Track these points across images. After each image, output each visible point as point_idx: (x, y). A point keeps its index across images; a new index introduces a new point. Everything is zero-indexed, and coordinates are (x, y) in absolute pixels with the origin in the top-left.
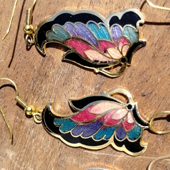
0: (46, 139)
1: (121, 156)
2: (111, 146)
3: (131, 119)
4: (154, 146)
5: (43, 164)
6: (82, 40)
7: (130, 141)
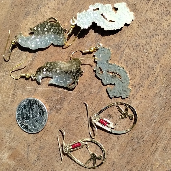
5: (6, 94)
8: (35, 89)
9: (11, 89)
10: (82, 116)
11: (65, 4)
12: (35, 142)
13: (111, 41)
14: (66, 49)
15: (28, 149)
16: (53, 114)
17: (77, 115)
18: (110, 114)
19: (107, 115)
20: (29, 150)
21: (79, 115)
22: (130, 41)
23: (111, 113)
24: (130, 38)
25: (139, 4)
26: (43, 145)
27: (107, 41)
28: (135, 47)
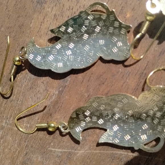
8: (70, 153)
9: (19, 152)
14: (132, 67)
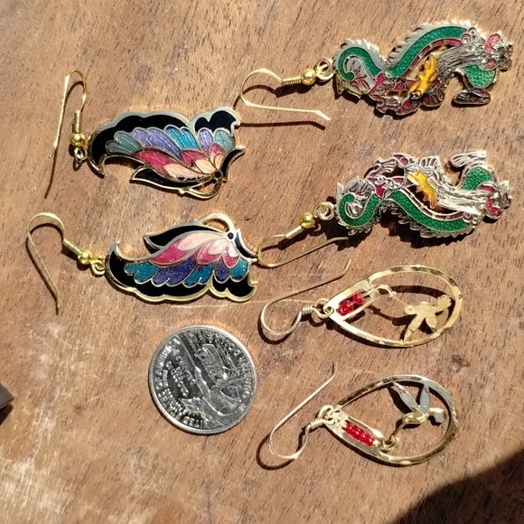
0: (113, 298)
1: (223, 306)
2: (209, 293)
3: (234, 253)
4: (266, 285)
5: (109, 336)
6: (160, 151)
7: (234, 280)
8: (206, 309)
9: (123, 318)
10: (370, 372)
11: (267, 32)
12: (226, 471)
13: (436, 133)
15: (208, 493)
16: (274, 376)
17: (355, 370)
18: (458, 356)
19: (450, 360)
20: (213, 496)
21: (359, 372)
22: (497, 126)
23: (460, 353)
24: (496, 116)
25: (513, 8)
26: (254, 474)
27: (422, 134)
28: (516, 144)
